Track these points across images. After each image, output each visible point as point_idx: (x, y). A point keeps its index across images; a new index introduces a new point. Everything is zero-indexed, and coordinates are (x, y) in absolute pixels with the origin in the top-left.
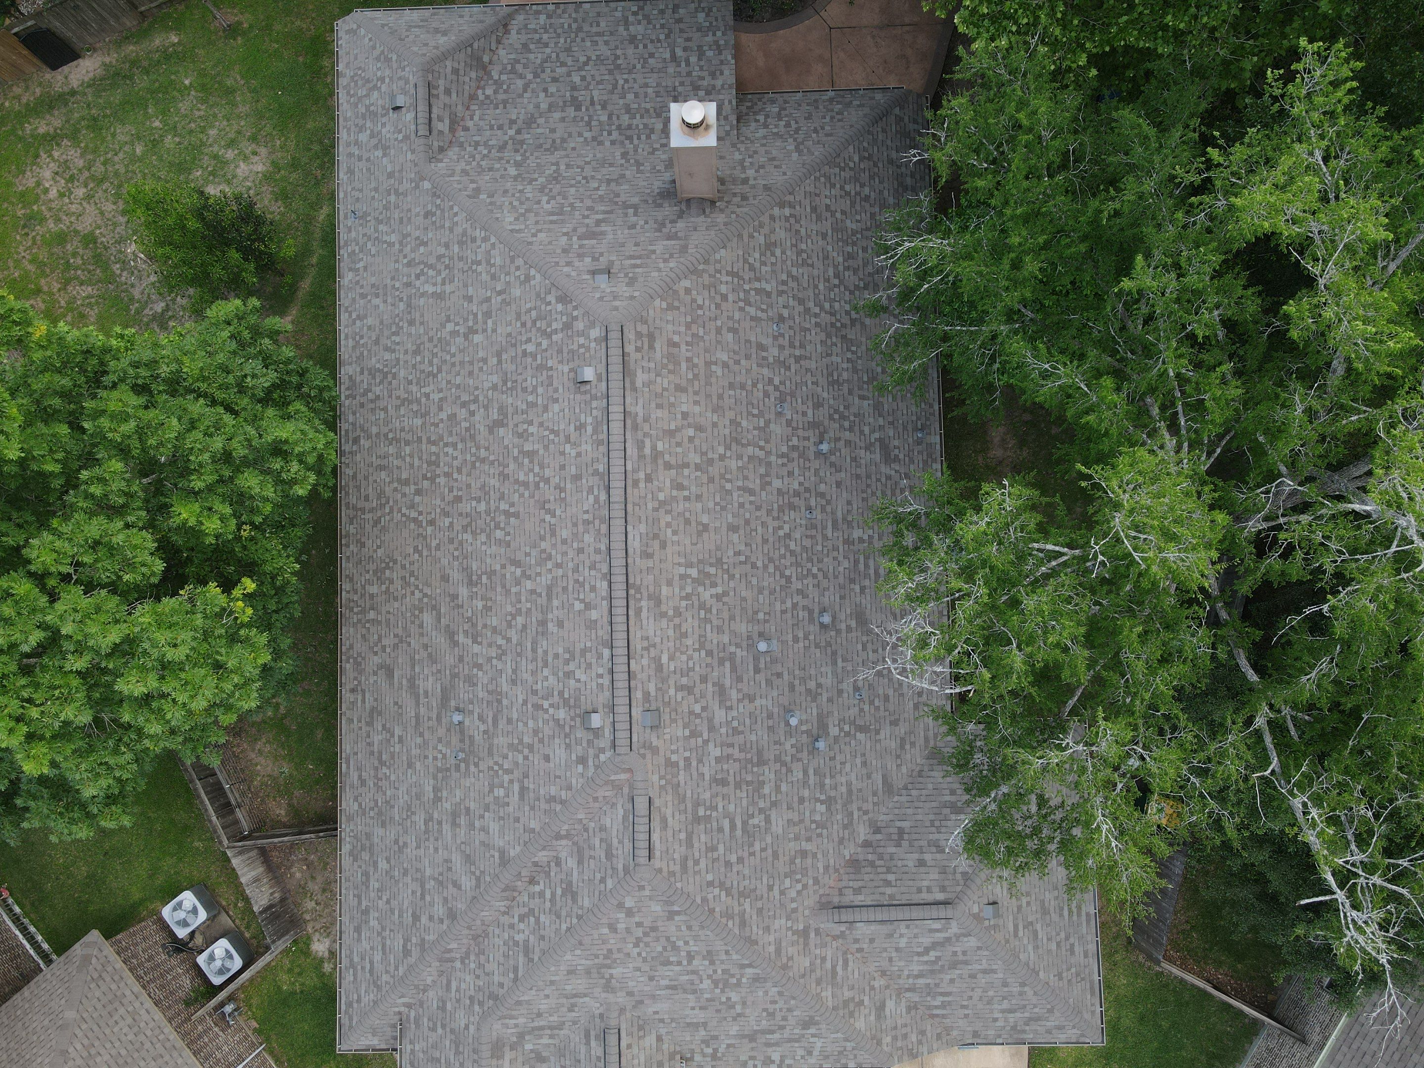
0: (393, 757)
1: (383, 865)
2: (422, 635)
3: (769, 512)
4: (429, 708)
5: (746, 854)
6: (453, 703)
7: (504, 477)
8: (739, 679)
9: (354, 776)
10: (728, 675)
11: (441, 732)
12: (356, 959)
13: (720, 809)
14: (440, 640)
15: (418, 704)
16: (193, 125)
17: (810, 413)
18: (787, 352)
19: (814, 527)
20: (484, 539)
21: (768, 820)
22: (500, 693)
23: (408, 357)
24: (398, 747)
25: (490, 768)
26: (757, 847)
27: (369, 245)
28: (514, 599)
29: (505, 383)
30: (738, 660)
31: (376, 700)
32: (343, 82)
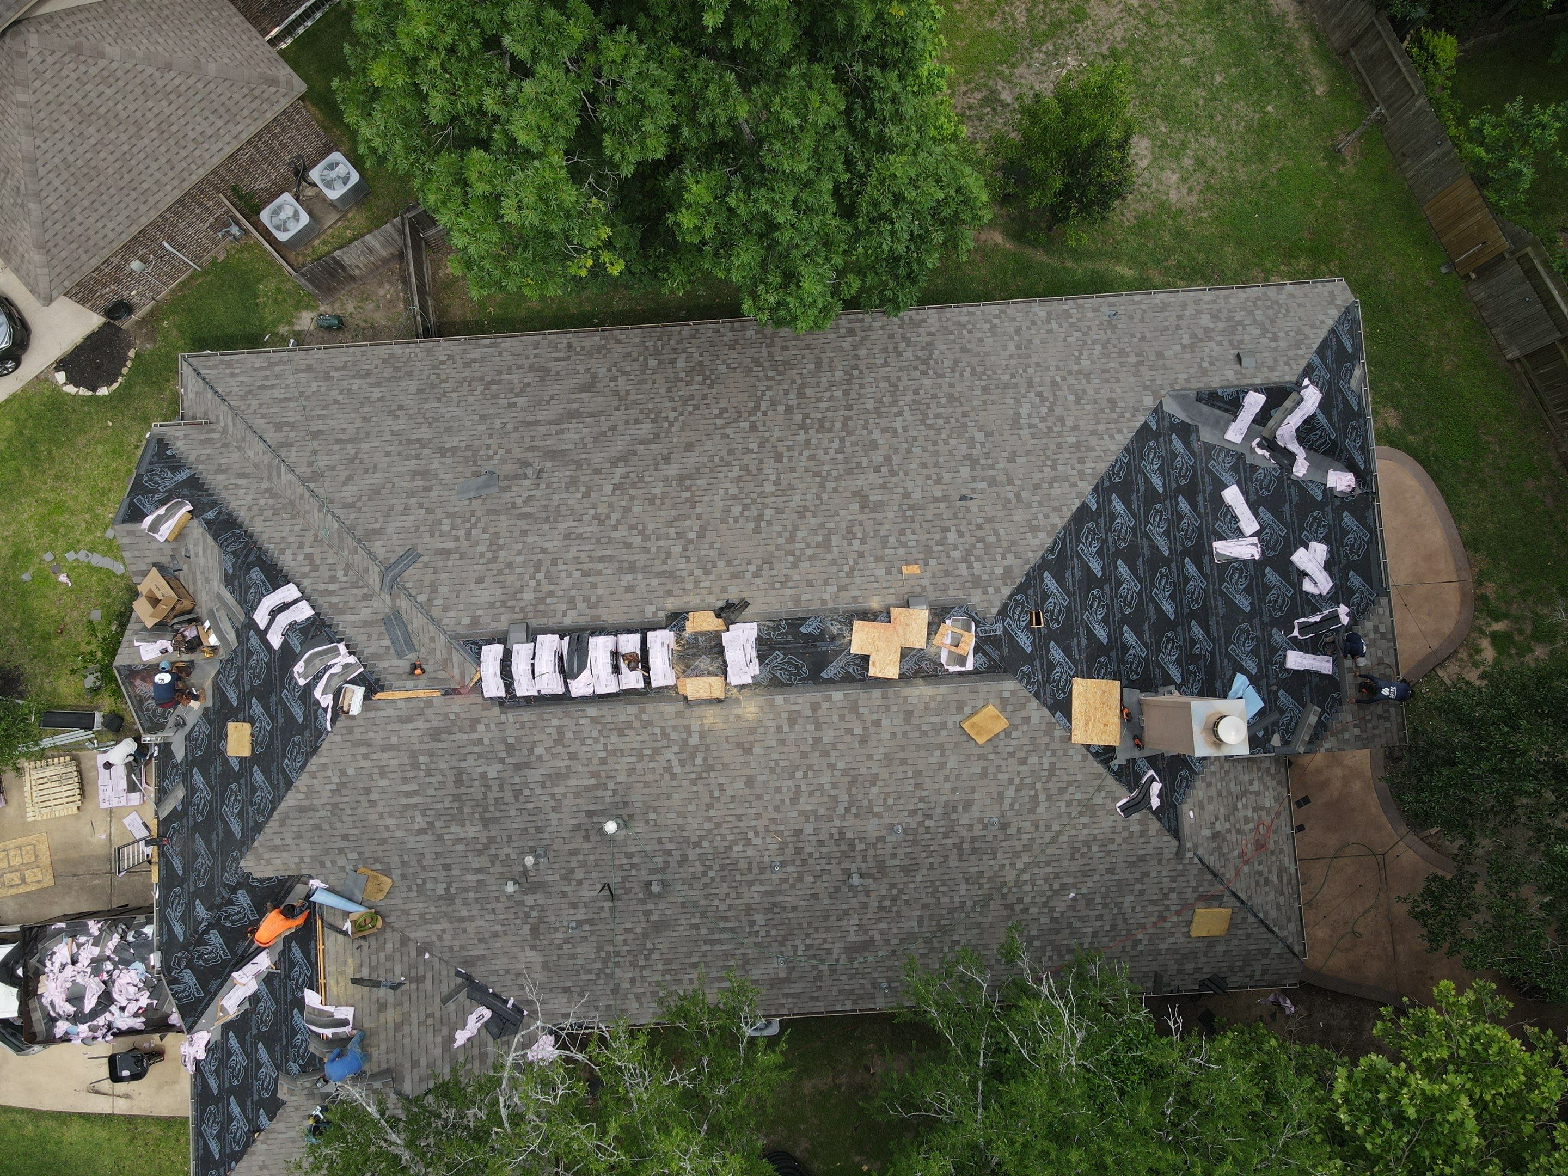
0: (493, 397)
1: (376, 393)
2: (627, 423)
3: (773, 820)
4: (545, 437)
5: (380, 809)
6: (548, 464)
7: (801, 515)
8: (577, 795)
9: (475, 354)
10: (580, 782)
11: (518, 453)
12: (277, 369)
13: (428, 780)
14: (620, 445)
15: (550, 423)
16: (1219, 118)
17: (896, 862)
18: (964, 833)
19: (762, 870)
20: (731, 492)
21: (422, 832)
22: (556, 521)
23: (946, 389)
24: (503, 402)
25: (473, 513)
26: (390, 821)
27: (1078, 334)
28: (662, 531)
29: (911, 508)
30: (599, 793)
31: (558, 373)
32: (1272, 292)
